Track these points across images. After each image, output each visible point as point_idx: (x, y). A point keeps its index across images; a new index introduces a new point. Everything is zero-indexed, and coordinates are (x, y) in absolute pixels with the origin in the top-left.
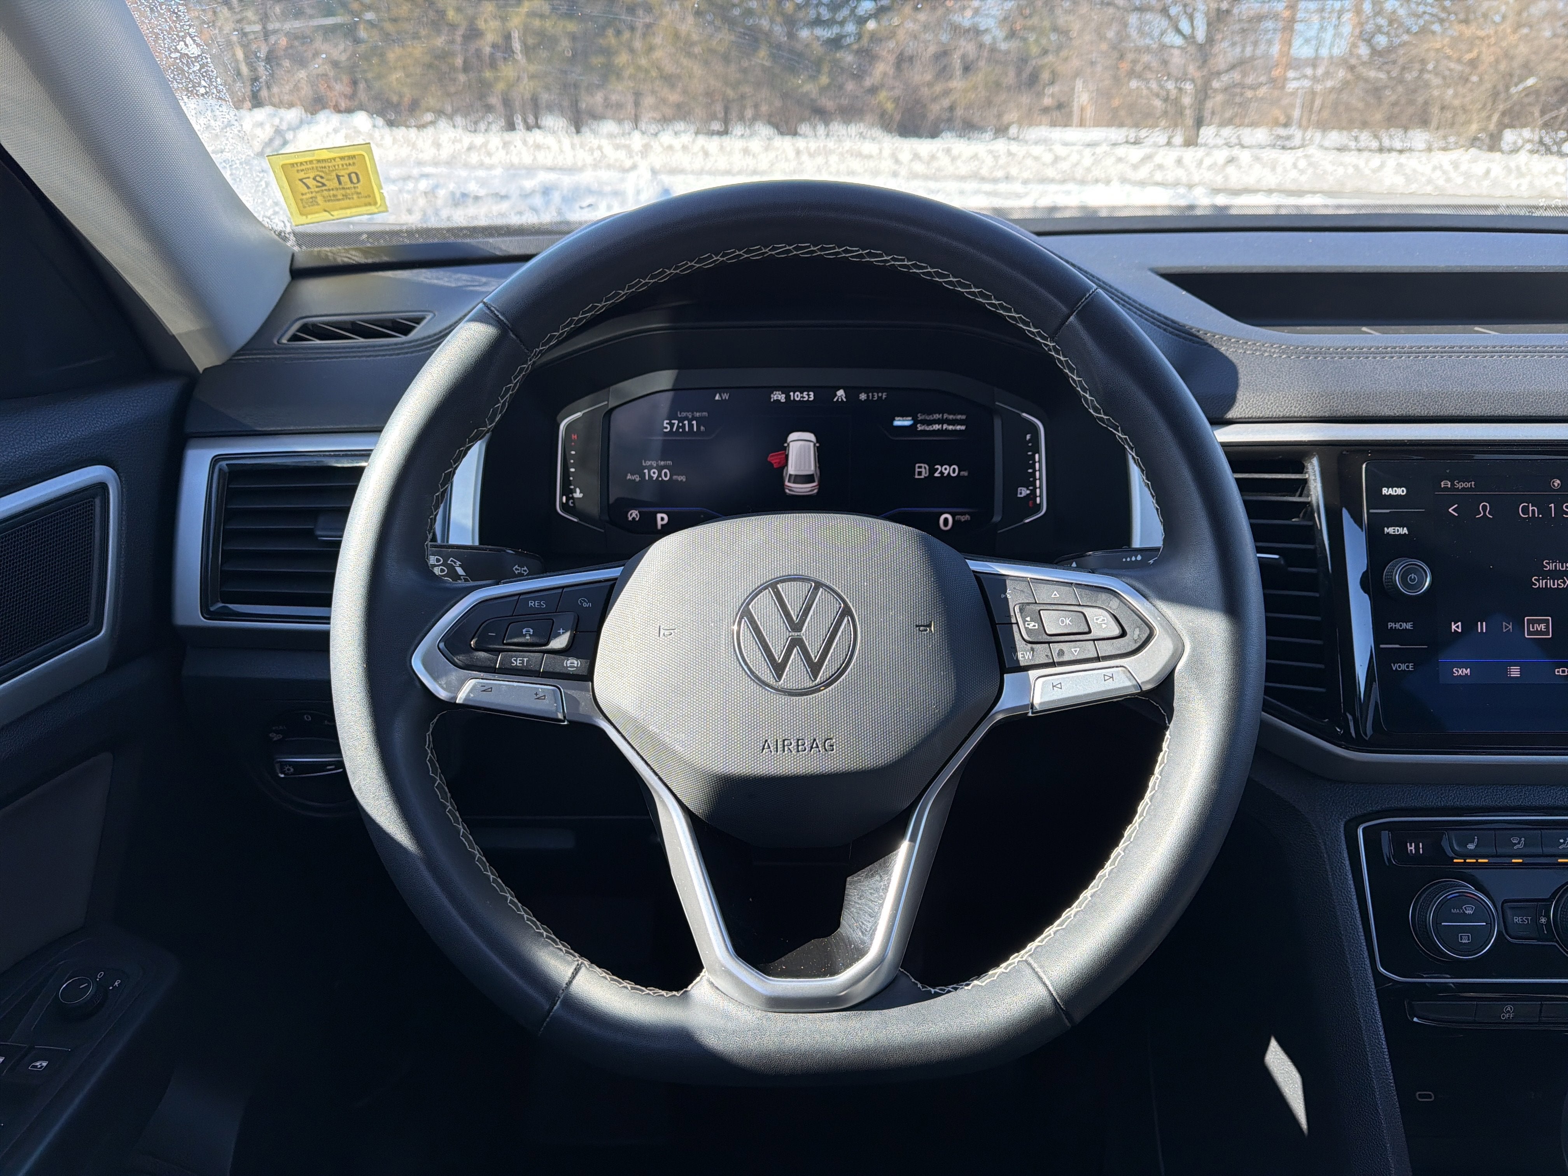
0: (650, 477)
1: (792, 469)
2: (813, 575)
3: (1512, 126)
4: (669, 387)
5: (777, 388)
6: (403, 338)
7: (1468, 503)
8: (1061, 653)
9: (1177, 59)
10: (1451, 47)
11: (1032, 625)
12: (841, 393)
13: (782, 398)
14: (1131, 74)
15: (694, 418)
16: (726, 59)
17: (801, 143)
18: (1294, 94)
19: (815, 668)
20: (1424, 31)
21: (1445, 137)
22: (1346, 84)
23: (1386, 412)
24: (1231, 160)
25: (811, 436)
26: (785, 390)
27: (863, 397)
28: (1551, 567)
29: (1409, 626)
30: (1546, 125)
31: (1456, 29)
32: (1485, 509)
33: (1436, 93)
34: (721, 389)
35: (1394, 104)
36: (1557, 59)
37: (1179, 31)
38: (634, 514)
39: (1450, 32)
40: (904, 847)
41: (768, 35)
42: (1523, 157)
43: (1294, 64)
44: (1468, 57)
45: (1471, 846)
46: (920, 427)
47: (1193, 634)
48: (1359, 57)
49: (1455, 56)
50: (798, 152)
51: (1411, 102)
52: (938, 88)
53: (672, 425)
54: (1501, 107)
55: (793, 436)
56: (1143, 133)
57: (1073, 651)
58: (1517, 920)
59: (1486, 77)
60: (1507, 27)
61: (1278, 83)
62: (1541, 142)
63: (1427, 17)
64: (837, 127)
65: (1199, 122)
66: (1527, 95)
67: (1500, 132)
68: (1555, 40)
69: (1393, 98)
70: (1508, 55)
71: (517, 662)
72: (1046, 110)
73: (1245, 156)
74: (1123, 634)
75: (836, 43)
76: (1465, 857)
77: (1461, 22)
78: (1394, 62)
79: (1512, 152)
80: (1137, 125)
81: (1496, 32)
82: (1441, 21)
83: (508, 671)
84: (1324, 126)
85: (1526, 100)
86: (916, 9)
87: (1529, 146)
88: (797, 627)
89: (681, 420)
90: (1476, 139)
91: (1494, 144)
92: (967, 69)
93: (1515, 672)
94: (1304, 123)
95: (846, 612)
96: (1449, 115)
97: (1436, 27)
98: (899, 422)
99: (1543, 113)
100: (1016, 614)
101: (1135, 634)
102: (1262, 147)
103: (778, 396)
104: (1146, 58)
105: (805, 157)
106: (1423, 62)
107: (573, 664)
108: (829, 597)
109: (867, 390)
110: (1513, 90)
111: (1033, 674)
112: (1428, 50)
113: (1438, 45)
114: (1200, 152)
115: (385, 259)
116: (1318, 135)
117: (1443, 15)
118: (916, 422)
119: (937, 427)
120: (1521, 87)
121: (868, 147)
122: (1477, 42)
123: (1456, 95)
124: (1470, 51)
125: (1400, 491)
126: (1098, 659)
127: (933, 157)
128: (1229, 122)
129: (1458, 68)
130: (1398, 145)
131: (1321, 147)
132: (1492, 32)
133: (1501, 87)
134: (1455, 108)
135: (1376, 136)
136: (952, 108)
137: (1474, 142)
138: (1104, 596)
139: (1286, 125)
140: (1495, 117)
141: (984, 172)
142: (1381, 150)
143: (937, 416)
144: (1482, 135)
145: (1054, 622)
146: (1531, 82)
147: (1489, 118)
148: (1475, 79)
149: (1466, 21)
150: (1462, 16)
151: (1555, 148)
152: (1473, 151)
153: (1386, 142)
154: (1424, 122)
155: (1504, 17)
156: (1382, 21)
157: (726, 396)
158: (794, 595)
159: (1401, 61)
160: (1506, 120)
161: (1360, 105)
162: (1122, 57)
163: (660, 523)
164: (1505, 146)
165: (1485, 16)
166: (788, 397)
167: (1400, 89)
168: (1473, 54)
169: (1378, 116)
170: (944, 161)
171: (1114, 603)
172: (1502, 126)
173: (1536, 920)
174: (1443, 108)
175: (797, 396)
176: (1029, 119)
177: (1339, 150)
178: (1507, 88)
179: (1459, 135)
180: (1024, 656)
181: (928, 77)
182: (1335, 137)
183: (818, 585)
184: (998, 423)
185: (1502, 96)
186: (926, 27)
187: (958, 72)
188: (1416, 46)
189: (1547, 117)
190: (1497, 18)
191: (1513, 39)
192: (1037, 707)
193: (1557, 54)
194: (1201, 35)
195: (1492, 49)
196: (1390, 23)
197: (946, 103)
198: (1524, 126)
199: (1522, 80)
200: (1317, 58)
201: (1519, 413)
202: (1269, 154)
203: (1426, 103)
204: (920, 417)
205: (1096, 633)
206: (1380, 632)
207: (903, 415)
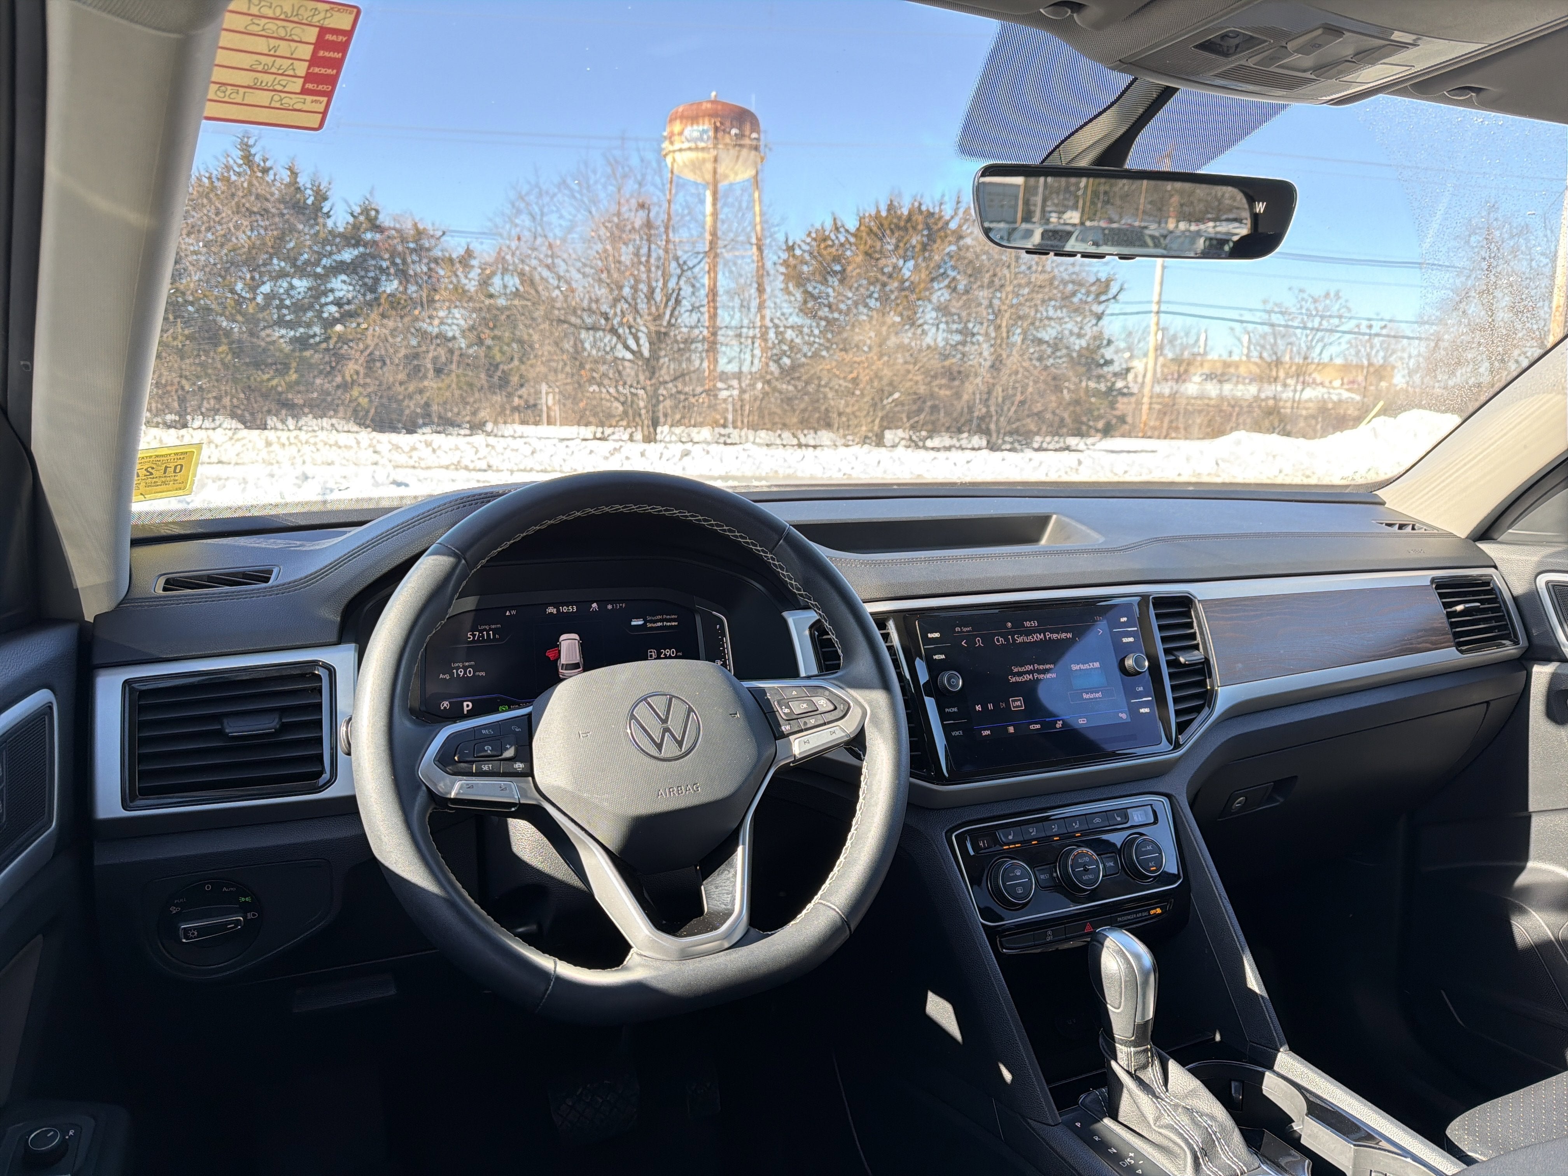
0: (458, 675)
1: (564, 660)
2: (666, 691)
3: (889, 428)
4: (473, 608)
5: (551, 605)
6: (264, 585)
7: (971, 639)
8: (805, 723)
9: (629, 371)
10: (838, 367)
11: (787, 711)
12: (594, 605)
13: (554, 611)
14: (592, 380)
15: (490, 629)
16: (181, 354)
17: (270, 434)
18: (725, 400)
19: (680, 744)
20: (816, 355)
21: (845, 436)
22: (766, 394)
23: (923, 593)
24: (686, 454)
25: (576, 636)
26: (556, 605)
27: (610, 607)
28: (1016, 670)
29: (955, 710)
30: (912, 427)
31: (839, 356)
32: (979, 642)
33: (832, 403)
34: (510, 608)
35: (804, 411)
36: (911, 380)
37: (627, 347)
38: (446, 704)
39: (835, 357)
40: (740, 849)
41: (228, 333)
42: (900, 449)
43: (724, 377)
44: (851, 376)
45: (1010, 837)
46: (649, 625)
47: (870, 703)
48: (772, 373)
49: (842, 376)
50: (268, 444)
51: (817, 409)
52: (411, 388)
53: (474, 636)
54: (880, 414)
55: (563, 637)
56: (608, 431)
57: (812, 722)
58: (1042, 877)
59: (866, 392)
60: (873, 355)
61: (712, 392)
62: (911, 439)
63: (816, 346)
64: (308, 420)
65: (655, 423)
66: (896, 406)
67: (882, 432)
68: (907, 366)
69: (802, 406)
70: (877, 376)
71: (485, 768)
72: (516, 409)
73: (696, 450)
74: (836, 708)
75: (302, 342)
76: (1008, 844)
77: (841, 350)
78: (799, 378)
79: (893, 446)
80: (602, 424)
81: (867, 358)
82: (828, 349)
83: (481, 774)
84: (754, 427)
85: (896, 409)
86: (383, 316)
87: (903, 443)
88: (665, 721)
89: (481, 631)
90: (866, 437)
91: (879, 441)
92: (438, 371)
93: (1011, 730)
94: (739, 424)
95: (690, 710)
96: (844, 419)
97: (824, 353)
98: (635, 623)
99: (909, 418)
100: (776, 705)
101: (841, 707)
102: (708, 443)
103: (551, 610)
104: (603, 368)
105: (276, 447)
106: (820, 378)
107: (519, 766)
108: (680, 702)
109: (610, 602)
110: (885, 402)
111: (792, 738)
112: (821, 370)
113: (828, 367)
114: (659, 447)
115: (200, 530)
116: (751, 434)
117: (828, 345)
118: (646, 622)
119: (659, 624)
120: (890, 400)
121: (344, 439)
122: (856, 365)
123: (847, 405)
124: (851, 372)
125: (937, 635)
126: (825, 724)
127: (414, 449)
128: (679, 423)
129: (844, 384)
130: (812, 442)
131: (754, 443)
132: (863, 358)
133: (877, 399)
134: (848, 414)
135: (794, 436)
136: (427, 405)
137: (865, 440)
138: (820, 690)
139: (724, 426)
140: (877, 421)
141: (465, 462)
142: (800, 445)
143: (659, 617)
144: (870, 435)
145: (799, 707)
146: (896, 395)
147: (873, 421)
148: (858, 392)
149: (845, 350)
150: (841, 346)
151: (921, 444)
152: (866, 446)
153: (803, 440)
154: (829, 426)
155: (870, 348)
156: (785, 348)
157: (513, 612)
158: (659, 703)
159: (804, 378)
160: (885, 424)
161: (779, 411)
162: (582, 366)
163: (466, 709)
164: (888, 443)
165: (857, 346)
166: (558, 610)
167: (806, 398)
168: (854, 375)
169: (795, 420)
170: (426, 452)
171: (827, 693)
172: (883, 429)
173: (1051, 875)
174: (840, 414)
175: (564, 609)
176: (502, 415)
177: (767, 445)
178: (882, 400)
179: (853, 434)
180: (786, 728)
181: (401, 376)
182: (763, 435)
183: (672, 697)
184: (698, 619)
185: (879, 406)
186: (394, 332)
187: (431, 373)
188: (813, 367)
189: (912, 421)
190: (866, 349)
191: (879, 364)
192: (798, 756)
193: (910, 376)
194: (646, 353)
195: (867, 371)
196: (791, 348)
197: (421, 399)
198: (897, 428)
199: (891, 394)
200: (741, 372)
201: (985, 589)
202: (714, 448)
203: (827, 410)
204: (649, 618)
205: (821, 710)
206: (943, 716)
207: (637, 618)
